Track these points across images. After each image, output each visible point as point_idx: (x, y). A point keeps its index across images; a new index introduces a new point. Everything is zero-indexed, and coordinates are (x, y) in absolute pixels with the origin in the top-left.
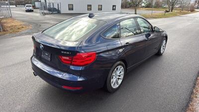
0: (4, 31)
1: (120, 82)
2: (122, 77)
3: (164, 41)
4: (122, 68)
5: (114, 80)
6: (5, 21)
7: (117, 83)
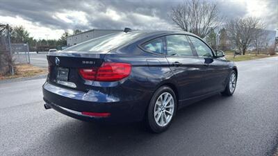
0: (16, 74)
1: (169, 119)
2: (171, 112)
3: (233, 75)
4: (171, 97)
5: (159, 113)
6: (19, 67)
7: (165, 120)
